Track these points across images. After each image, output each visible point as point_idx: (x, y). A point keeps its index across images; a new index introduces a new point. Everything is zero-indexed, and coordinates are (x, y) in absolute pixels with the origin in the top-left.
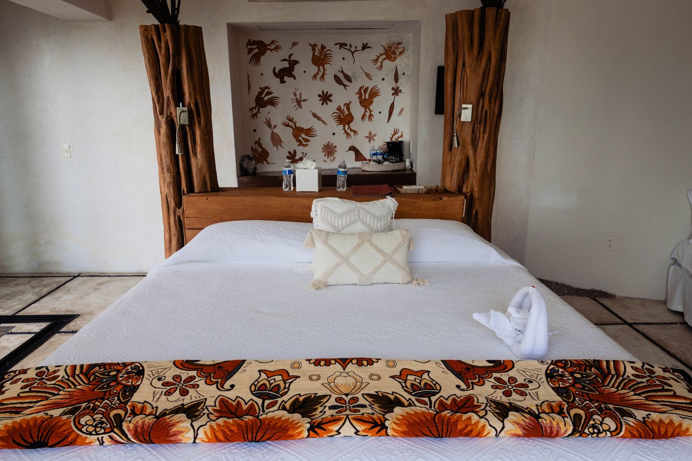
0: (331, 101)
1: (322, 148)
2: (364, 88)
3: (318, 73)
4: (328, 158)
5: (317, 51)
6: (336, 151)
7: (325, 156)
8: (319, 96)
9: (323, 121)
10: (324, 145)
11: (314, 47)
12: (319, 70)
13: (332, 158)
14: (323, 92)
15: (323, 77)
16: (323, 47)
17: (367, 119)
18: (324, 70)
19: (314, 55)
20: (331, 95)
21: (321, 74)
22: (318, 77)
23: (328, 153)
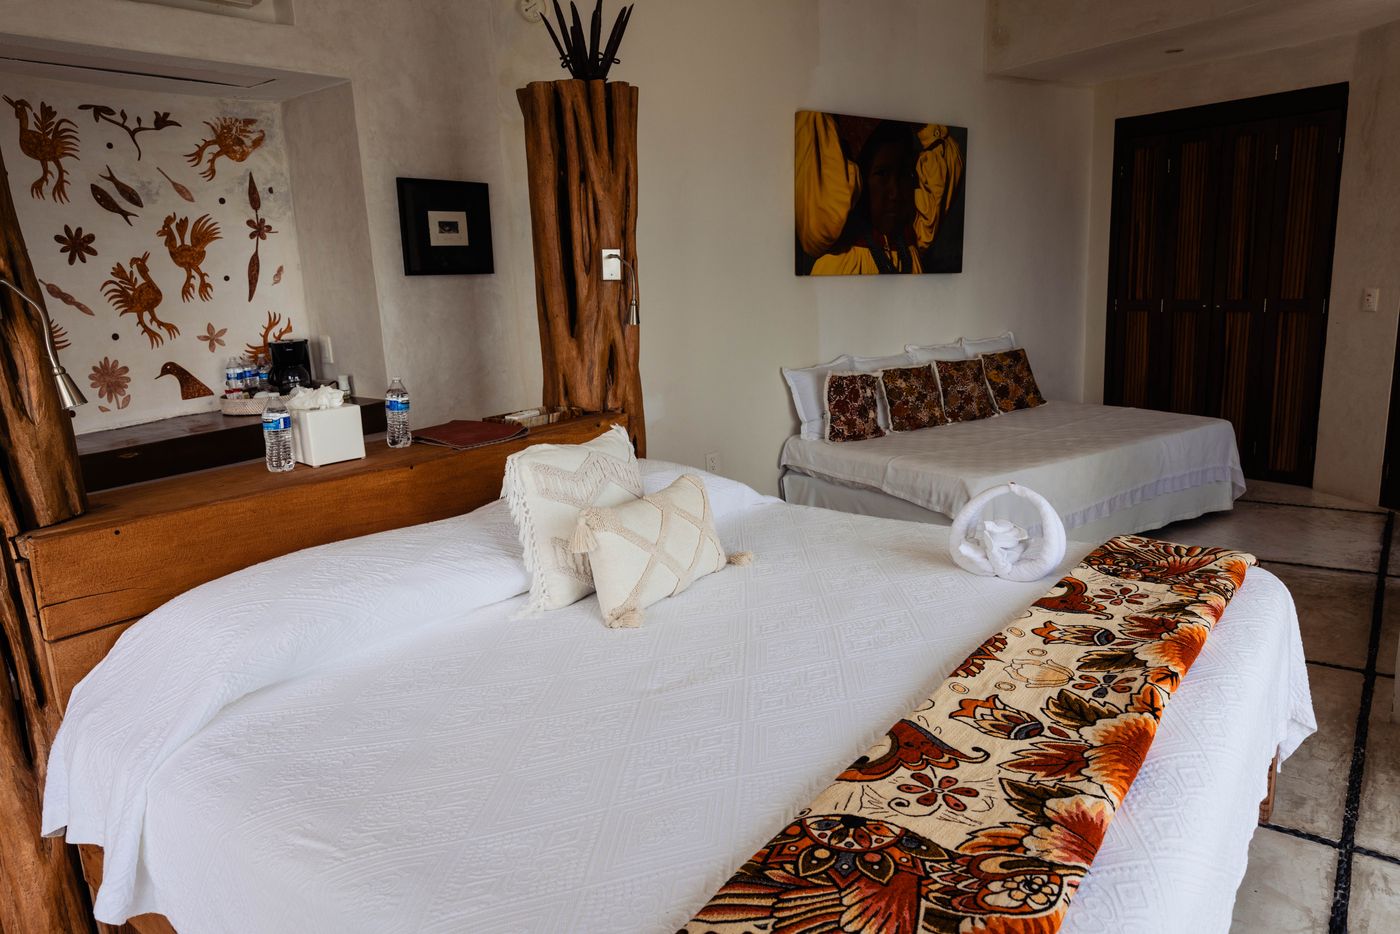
0: (93, 252)
1: (91, 377)
2: (178, 220)
3: (44, 178)
4: (110, 400)
5: (31, 120)
6: (129, 380)
7: (101, 395)
8: (58, 239)
9: (79, 306)
10: (95, 368)
11: (20, 108)
12: (46, 171)
13: (121, 398)
14: (67, 229)
15: (59, 188)
16: (47, 112)
17: (196, 294)
18: (61, 172)
19: (23, 130)
20: (91, 238)
21: (53, 181)
22: (48, 188)
23: (108, 386)
